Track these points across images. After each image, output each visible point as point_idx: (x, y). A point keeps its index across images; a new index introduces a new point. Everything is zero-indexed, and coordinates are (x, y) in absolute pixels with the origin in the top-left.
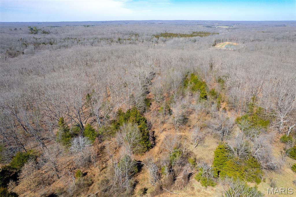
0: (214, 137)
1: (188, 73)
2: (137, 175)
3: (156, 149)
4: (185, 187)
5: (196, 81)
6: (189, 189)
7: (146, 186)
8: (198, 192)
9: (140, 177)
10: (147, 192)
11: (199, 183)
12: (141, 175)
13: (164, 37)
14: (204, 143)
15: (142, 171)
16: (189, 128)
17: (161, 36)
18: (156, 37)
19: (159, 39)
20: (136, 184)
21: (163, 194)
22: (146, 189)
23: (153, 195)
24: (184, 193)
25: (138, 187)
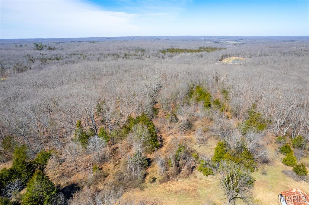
0: (216, 139)
1: (194, 85)
2: (147, 169)
3: (163, 149)
4: (189, 176)
5: (201, 93)
6: (192, 178)
7: (155, 176)
8: (201, 180)
9: (150, 169)
10: (156, 180)
11: (202, 173)
12: (151, 168)
13: (171, 52)
14: (207, 143)
15: (152, 166)
16: (193, 132)
17: (167, 52)
18: (162, 52)
19: (166, 54)
20: (145, 175)
21: (170, 182)
22: (156, 179)
23: (161, 182)
24: (188, 181)
25: (148, 177)
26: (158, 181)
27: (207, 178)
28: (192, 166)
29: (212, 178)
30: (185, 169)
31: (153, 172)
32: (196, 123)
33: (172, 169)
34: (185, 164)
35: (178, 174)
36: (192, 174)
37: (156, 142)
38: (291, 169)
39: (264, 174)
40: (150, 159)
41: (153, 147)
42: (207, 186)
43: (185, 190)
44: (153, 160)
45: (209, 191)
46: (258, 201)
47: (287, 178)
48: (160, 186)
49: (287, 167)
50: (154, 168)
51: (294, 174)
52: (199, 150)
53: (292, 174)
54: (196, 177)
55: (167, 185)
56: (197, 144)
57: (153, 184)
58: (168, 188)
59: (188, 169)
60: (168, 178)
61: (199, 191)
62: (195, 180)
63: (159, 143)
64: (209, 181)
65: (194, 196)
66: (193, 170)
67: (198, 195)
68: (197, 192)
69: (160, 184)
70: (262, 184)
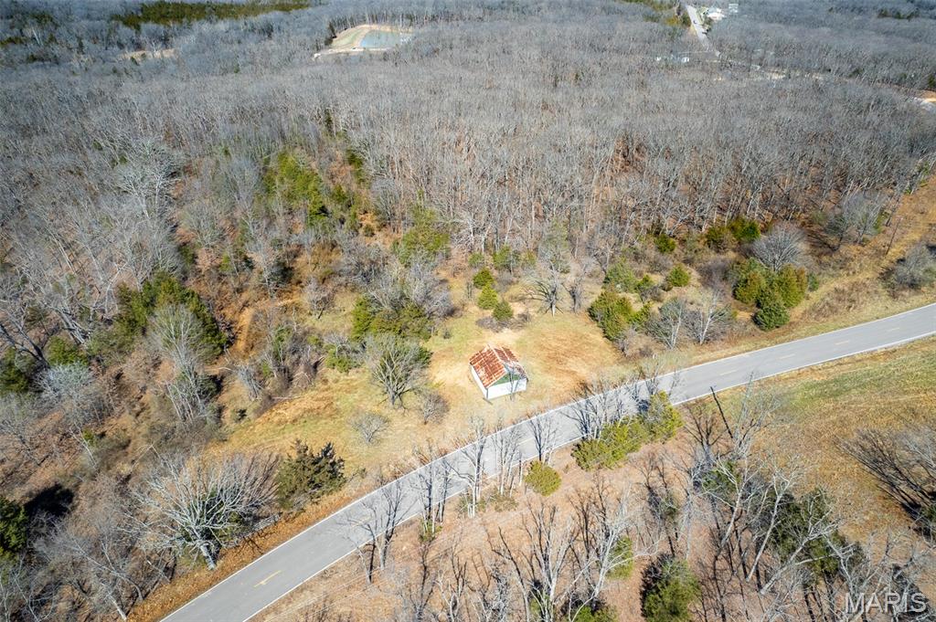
0: (352, 291)
2: (219, 398)
4: (312, 383)
6: (319, 384)
8: (336, 382)
10: (247, 413)
11: (335, 370)
12: (226, 394)
13: (157, 21)
15: (226, 388)
16: (299, 287)
17: (147, 19)
18: (126, 24)
19: (143, 31)
20: (220, 410)
21: (277, 406)
22: (244, 411)
23: (259, 412)
24: (313, 393)
25: (227, 414)
26: (253, 413)
27: (347, 375)
28: (313, 362)
29: (357, 372)
30: (300, 373)
31: (235, 399)
33: (273, 382)
34: (297, 362)
35: (288, 387)
36: (318, 378)
37: (217, 336)
38: (489, 313)
39: (447, 336)
40: (215, 377)
41: (215, 348)
42: (351, 389)
43: (311, 410)
44: (222, 378)
45: (356, 396)
48: (260, 420)
49: (485, 311)
50: (233, 392)
52: (319, 326)
54: (326, 381)
55: (274, 414)
56: (313, 313)
57: (243, 422)
58: (276, 419)
59: (307, 370)
60: (270, 402)
61: (338, 403)
62: (326, 387)
63: (227, 334)
64: (352, 380)
65: (331, 416)
66: (318, 369)
67: (337, 411)
68: (334, 406)
69: (259, 417)
70: (444, 356)
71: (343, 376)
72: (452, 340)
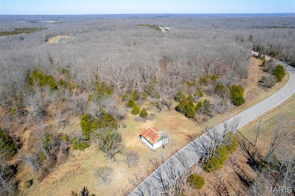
0: (76, 116)
2: (15, 177)
4: (68, 159)
6: (71, 159)
7: (30, 178)
8: (79, 156)
9: (19, 176)
10: (34, 181)
11: (78, 150)
12: (19, 174)
14: (69, 123)
16: (51, 118)
20: (17, 184)
21: (51, 174)
22: (32, 180)
23: (41, 179)
24: (69, 163)
25: (22, 184)
26: (37, 181)
27: (84, 151)
28: (66, 148)
29: (89, 149)
30: (60, 154)
31: (25, 175)
32: (50, 108)
33: (47, 162)
34: (58, 150)
35: (55, 163)
36: (70, 156)
37: (12, 145)
38: (138, 115)
39: (124, 127)
40: (13, 166)
41: (11, 151)
42: (88, 158)
43: (70, 172)
44: (17, 165)
45: (91, 161)
46: (129, 148)
47: (139, 123)
48: (42, 183)
49: (136, 115)
50: (25, 172)
51: (142, 118)
52: (64, 132)
53: (140, 119)
54: (74, 156)
55: (49, 178)
56: (61, 127)
57: (32, 187)
58: (51, 181)
59: (63, 153)
60: (46, 172)
61: (83, 166)
62: (75, 159)
63: (17, 143)
64: (87, 153)
65: (81, 173)
66: (69, 151)
67: (84, 170)
68: (81, 168)
69: (41, 182)
70: (126, 135)
71: (82, 152)
72: (127, 128)
